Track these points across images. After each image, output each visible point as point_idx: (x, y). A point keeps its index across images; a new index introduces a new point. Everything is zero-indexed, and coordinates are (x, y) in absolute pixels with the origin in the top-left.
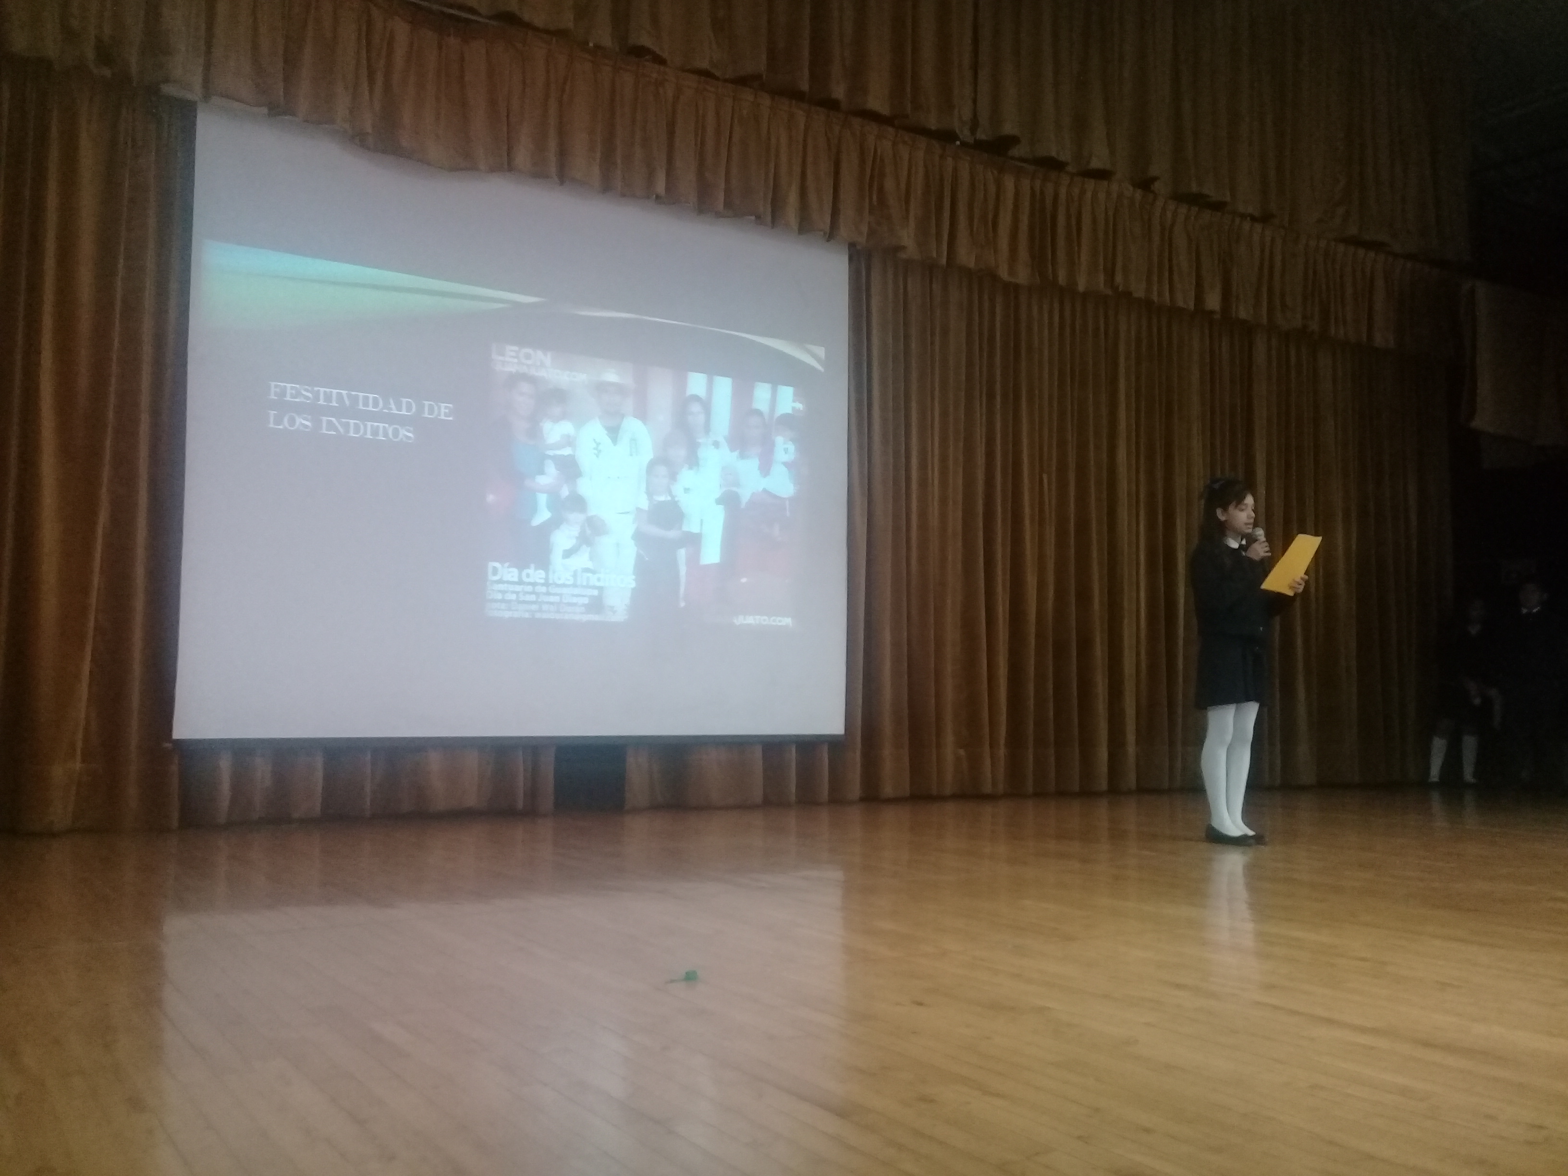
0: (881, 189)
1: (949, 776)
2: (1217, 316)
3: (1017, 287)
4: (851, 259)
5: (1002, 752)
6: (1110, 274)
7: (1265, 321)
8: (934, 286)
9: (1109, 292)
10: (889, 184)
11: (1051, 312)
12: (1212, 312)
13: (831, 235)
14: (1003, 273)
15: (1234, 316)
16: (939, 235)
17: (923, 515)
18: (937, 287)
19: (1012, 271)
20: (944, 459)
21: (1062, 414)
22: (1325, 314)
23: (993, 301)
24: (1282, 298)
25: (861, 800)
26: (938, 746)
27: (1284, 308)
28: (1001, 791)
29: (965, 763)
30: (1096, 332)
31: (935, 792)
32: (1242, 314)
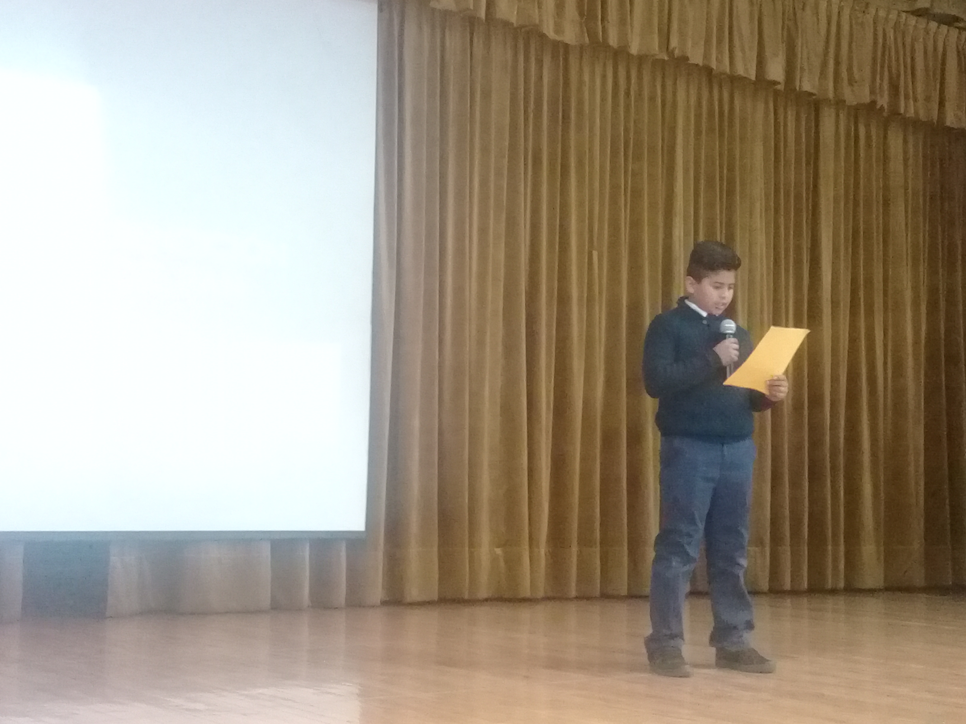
1: (484, 577)
2: (781, 87)
3: (566, 46)
5: (543, 550)
6: (666, 38)
7: (831, 95)
8: (475, 41)
9: (665, 56)
11: (604, 77)
12: (774, 83)
14: (549, 31)
15: (798, 88)
17: (459, 290)
18: (478, 45)
19: (558, 29)
20: (483, 231)
21: (615, 187)
22: (894, 89)
23: (540, 63)
24: (850, 69)
25: (384, 603)
26: (472, 545)
27: (851, 81)
28: (541, 594)
29: (502, 564)
30: (652, 99)
31: (466, 597)
32: (807, 87)
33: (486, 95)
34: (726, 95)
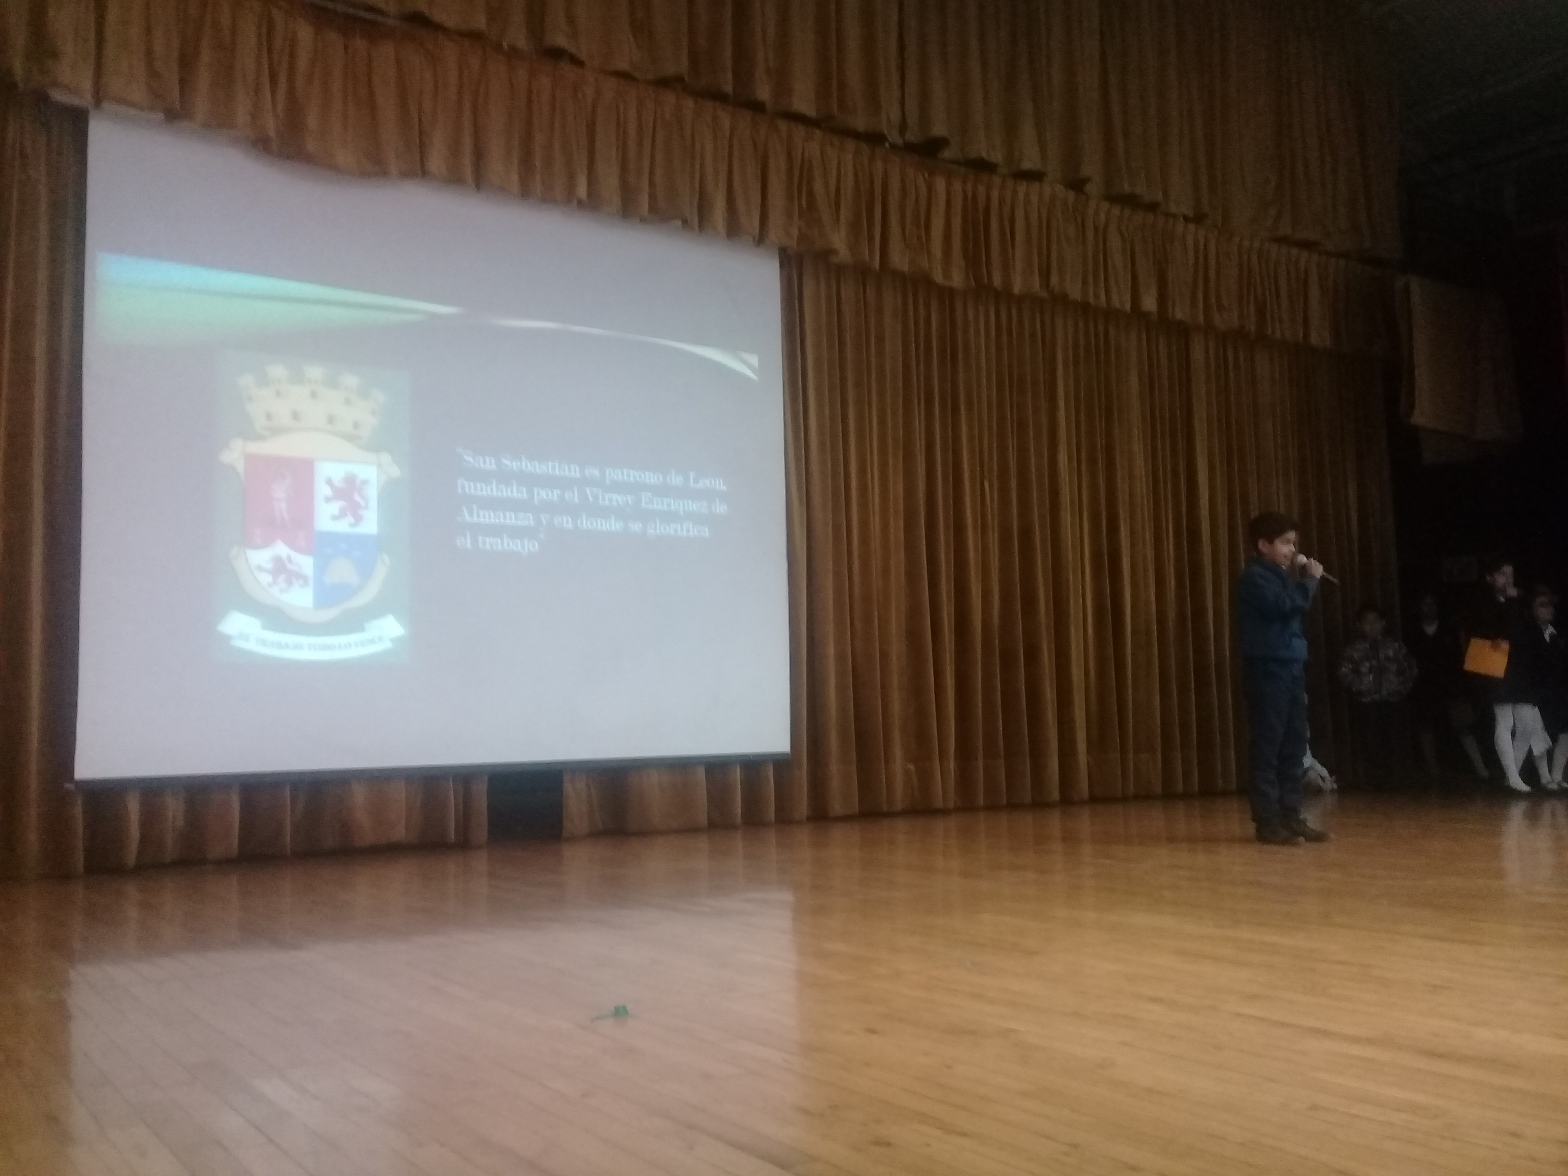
0: (811, 194)
1: (899, 792)
2: (1154, 317)
3: (952, 291)
4: (782, 266)
5: (952, 764)
6: (1046, 276)
7: (1201, 321)
8: (868, 291)
9: (1045, 294)
10: (818, 187)
11: (987, 317)
12: (1148, 314)
13: (760, 240)
14: (938, 277)
15: (1170, 318)
16: (871, 238)
17: (864, 524)
18: (871, 292)
19: (947, 274)
20: (884, 466)
21: (1002, 419)
22: (1261, 313)
23: (927, 306)
24: (1218, 298)
25: (809, 819)
26: (887, 761)
27: (1220, 308)
28: (951, 805)
29: (915, 779)
30: (1033, 335)
31: (885, 808)
32: (1179, 315)
33: (880, 339)
34: (1101, 328)
